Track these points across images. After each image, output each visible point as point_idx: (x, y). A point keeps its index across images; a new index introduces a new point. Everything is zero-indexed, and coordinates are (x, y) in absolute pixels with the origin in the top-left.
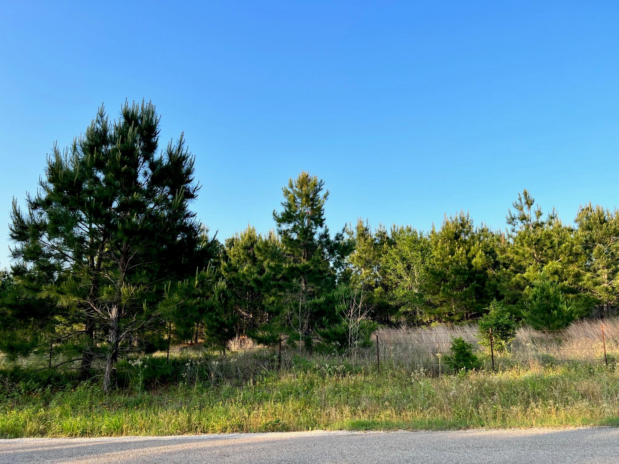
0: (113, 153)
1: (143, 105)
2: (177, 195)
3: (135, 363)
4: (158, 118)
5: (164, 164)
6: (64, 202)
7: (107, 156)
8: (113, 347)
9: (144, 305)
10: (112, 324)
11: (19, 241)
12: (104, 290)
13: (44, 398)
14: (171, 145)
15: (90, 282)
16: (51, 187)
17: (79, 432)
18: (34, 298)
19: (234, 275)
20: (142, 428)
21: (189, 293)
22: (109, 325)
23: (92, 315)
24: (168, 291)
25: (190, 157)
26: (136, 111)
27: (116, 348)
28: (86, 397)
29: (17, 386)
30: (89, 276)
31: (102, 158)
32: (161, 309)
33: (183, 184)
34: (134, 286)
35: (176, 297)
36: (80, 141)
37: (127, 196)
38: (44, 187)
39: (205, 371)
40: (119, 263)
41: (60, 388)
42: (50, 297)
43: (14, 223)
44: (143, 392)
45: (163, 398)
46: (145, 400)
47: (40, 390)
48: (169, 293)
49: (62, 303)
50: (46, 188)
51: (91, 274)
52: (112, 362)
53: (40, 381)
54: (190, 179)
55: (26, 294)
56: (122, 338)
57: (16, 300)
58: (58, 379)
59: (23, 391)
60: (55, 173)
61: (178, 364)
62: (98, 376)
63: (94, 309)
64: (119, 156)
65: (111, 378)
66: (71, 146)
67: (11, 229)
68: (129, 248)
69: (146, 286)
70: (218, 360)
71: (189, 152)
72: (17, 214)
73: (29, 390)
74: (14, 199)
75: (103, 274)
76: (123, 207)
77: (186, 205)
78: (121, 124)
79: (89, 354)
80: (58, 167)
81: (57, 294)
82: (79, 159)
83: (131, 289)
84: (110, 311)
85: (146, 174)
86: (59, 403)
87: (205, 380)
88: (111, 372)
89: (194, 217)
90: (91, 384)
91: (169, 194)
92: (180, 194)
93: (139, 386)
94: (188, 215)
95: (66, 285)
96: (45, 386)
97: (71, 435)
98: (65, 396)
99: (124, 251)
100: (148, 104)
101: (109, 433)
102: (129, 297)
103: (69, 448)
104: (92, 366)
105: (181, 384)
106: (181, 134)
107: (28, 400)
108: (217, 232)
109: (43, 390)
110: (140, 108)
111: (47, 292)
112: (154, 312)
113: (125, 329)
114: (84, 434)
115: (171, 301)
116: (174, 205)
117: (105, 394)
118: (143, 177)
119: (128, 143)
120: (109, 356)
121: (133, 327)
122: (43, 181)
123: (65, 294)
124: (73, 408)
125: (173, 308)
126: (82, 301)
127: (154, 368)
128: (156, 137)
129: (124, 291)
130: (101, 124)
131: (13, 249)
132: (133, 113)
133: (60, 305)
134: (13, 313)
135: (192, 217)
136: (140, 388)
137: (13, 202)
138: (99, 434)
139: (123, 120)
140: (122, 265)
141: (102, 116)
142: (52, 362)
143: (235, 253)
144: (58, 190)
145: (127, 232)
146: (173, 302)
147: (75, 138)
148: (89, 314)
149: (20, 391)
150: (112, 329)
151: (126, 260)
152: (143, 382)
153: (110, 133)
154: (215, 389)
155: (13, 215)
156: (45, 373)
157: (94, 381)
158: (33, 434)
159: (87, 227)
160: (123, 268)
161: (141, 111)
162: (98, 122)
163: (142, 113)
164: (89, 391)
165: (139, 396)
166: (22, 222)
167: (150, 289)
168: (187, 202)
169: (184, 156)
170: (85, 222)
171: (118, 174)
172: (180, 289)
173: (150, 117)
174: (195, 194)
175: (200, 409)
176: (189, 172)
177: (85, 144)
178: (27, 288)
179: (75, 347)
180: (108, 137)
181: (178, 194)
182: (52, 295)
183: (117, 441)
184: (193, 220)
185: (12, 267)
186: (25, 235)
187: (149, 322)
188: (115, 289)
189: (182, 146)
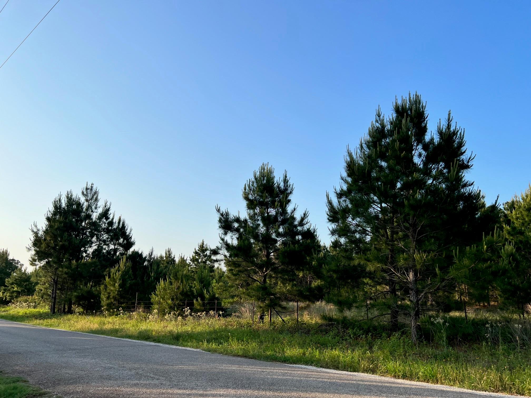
0: (392, 143)
1: (410, 98)
2: (452, 168)
3: (437, 321)
4: (424, 105)
5: (436, 143)
6: (360, 190)
7: (387, 147)
8: (415, 305)
9: (437, 269)
10: (411, 285)
11: (333, 222)
12: (400, 257)
13: (368, 343)
14: (440, 125)
15: (388, 251)
16: (349, 180)
17: (400, 374)
18: (349, 265)
19: (521, 238)
20: (455, 380)
21: (479, 257)
22: (409, 286)
23: (393, 278)
24: (458, 256)
25: (460, 131)
26: (405, 104)
27: (417, 307)
28: (400, 346)
29: (348, 331)
30: (387, 246)
31: (383, 149)
32: (452, 273)
33: (456, 157)
34: (425, 253)
35: (466, 262)
36: (364, 140)
37: (408, 177)
38: (344, 181)
39: (507, 334)
40: (410, 234)
41: (378, 336)
42: (361, 264)
43: (329, 209)
44: (448, 347)
45: (468, 355)
46: (451, 355)
47: (364, 336)
48: (459, 258)
49: (370, 268)
50: (346, 181)
51: (388, 245)
52: (416, 318)
53: (363, 329)
54: (463, 151)
55: (344, 262)
56: (421, 298)
57: (338, 266)
58: (375, 328)
59: (352, 336)
60: (352, 169)
61: (478, 325)
62: (405, 329)
63: (395, 273)
64: (398, 145)
65: (417, 332)
66: (358, 146)
67: (328, 215)
68: (416, 220)
69: (435, 253)
70: (521, 324)
71: (458, 127)
72: (330, 203)
73: (356, 335)
74: (327, 193)
75: (397, 244)
76: (405, 187)
77: (463, 175)
78: (394, 118)
79: (395, 310)
80: (353, 164)
81: (365, 262)
82: (366, 155)
83: (423, 255)
84: (407, 274)
85: (420, 155)
86: (380, 348)
87: (509, 342)
88: (417, 327)
89: (472, 186)
90: (401, 336)
91: (444, 168)
92: (454, 167)
93: (443, 341)
94: (465, 185)
95: (370, 254)
96: (367, 334)
97: (395, 377)
98: (384, 343)
99: (411, 224)
100: (415, 96)
101: (426, 380)
102: (423, 263)
103: (397, 387)
104: (399, 321)
105: (484, 343)
106: (448, 113)
107: (357, 343)
108: (498, 197)
109: (366, 337)
110: (408, 101)
111: (358, 260)
112: (447, 276)
113: (423, 290)
114: (404, 377)
115: (461, 265)
116: (451, 177)
117: (415, 345)
118: (418, 158)
119: (403, 133)
120: (413, 313)
121: (429, 289)
122: (343, 176)
123: (371, 261)
124: (391, 353)
125: (465, 271)
126: (384, 267)
127: (454, 326)
128: (425, 122)
129: (418, 258)
130: (379, 122)
131: (331, 229)
132: (403, 107)
133: (368, 270)
134: (337, 276)
135: (470, 186)
136: (445, 343)
137: (327, 195)
138: (417, 379)
139: (395, 115)
140: (412, 236)
141: (379, 116)
142: (369, 315)
143: (518, 215)
144: (355, 181)
145: (412, 207)
146: (464, 266)
147: (361, 139)
148: (391, 277)
149: (350, 336)
150: (412, 290)
151: (414, 231)
152: (446, 338)
153: (387, 128)
154: (523, 352)
155: (327, 204)
156: (366, 323)
157: (403, 333)
158: (366, 371)
159: (379, 207)
160: (413, 238)
161: (409, 103)
162: (377, 121)
163: (410, 105)
164: (402, 341)
165: (445, 350)
166: (334, 209)
167: (439, 255)
168: (463, 173)
169: (454, 132)
170: (377, 203)
171: (398, 160)
172: (469, 254)
173: (418, 106)
174: (469, 164)
175: (510, 370)
176: (461, 145)
177: (368, 142)
178: (343, 257)
179: (384, 304)
180: (386, 132)
181: (453, 166)
182: (362, 263)
183: (435, 388)
184: (471, 189)
185: (332, 242)
186: (337, 218)
187: (443, 284)
188: (409, 256)
189: (450, 123)
